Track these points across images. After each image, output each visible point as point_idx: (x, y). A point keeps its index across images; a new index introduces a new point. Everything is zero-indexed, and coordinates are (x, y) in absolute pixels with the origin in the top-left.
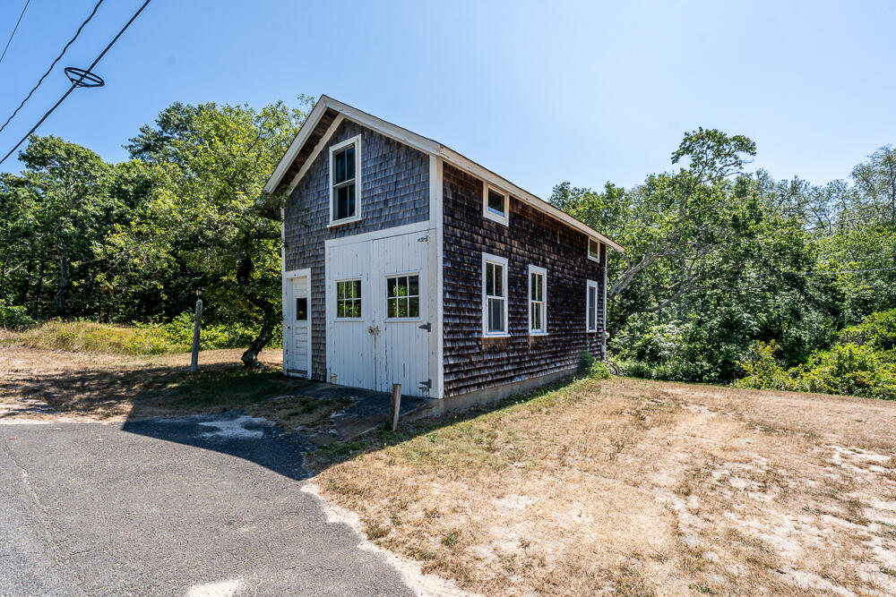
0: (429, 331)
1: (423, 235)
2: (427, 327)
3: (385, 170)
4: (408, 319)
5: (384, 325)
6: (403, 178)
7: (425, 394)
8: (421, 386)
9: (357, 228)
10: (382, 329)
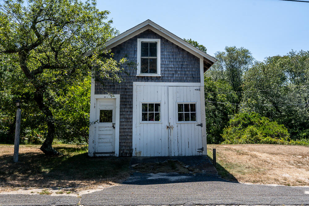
0: (202, 127)
1: (198, 88)
2: (201, 125)
3: (176, 58)
4: (190, 122)
5: (176, 125)
6: (186, 63)
7: (201, 154)
8: (198, 150)
9: (158, 79)
10: (175, 126)
